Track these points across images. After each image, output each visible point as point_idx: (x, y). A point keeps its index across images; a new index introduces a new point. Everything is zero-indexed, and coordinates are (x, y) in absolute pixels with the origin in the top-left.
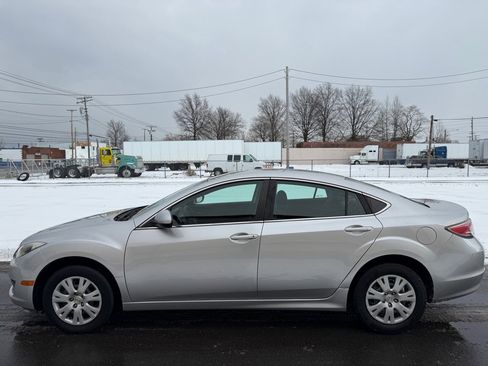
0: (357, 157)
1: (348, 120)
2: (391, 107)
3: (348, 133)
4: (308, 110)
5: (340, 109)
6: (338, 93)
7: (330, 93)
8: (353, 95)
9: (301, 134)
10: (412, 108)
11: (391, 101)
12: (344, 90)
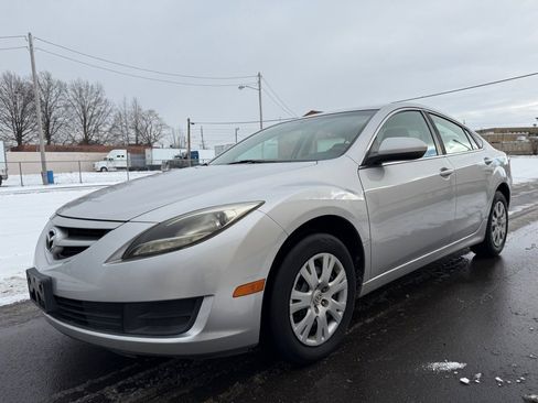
0: (103, 164)
1: (77, 120)
2: (130, 109)
3: (79, 136)
4: (20, 103)
5: (67, 106)
6: (62, 87)
7: (50, 85)
8: (80, 91)
9: (12, 134)
10: (151, 112)
11: (130, 103)
12: (68, 83)
